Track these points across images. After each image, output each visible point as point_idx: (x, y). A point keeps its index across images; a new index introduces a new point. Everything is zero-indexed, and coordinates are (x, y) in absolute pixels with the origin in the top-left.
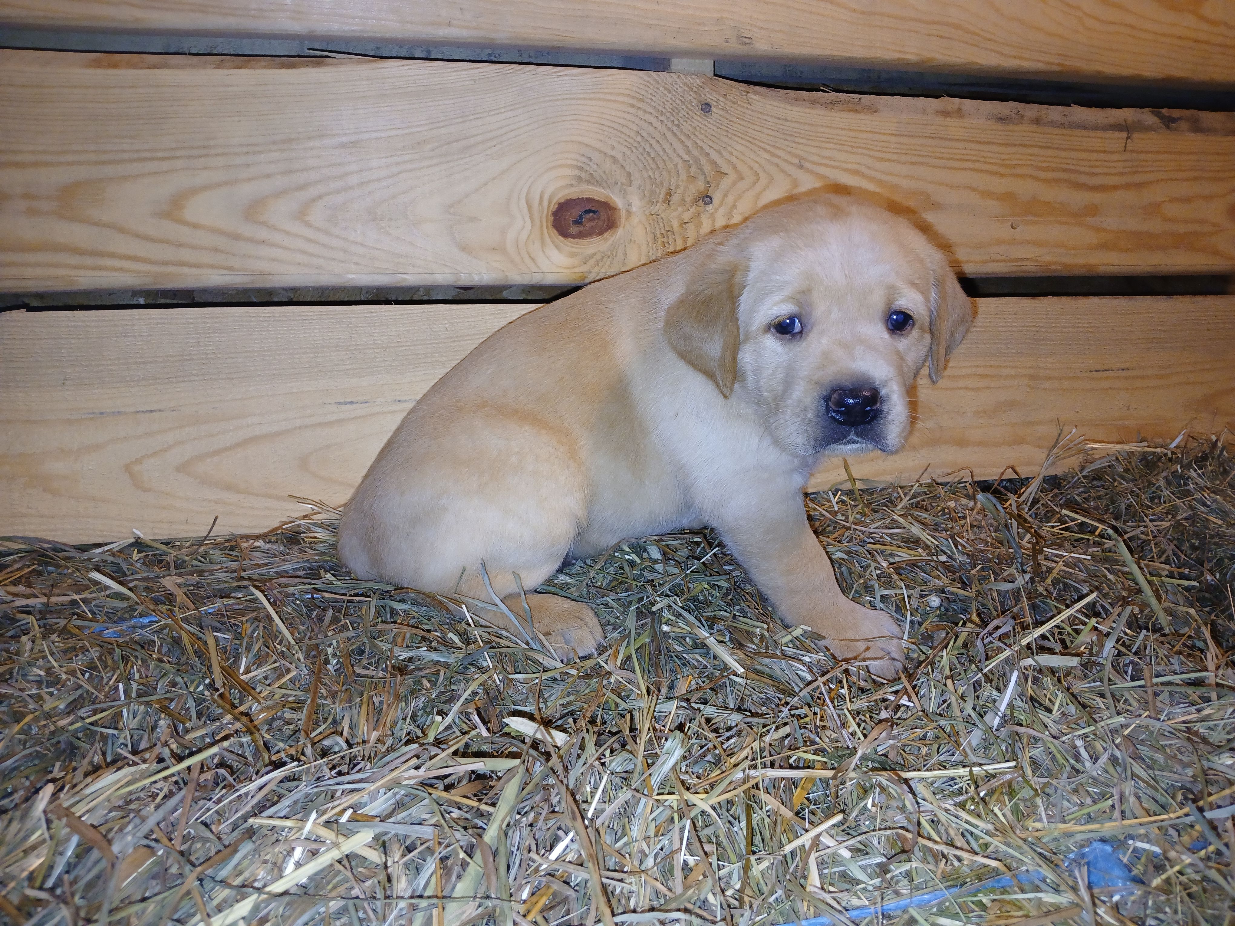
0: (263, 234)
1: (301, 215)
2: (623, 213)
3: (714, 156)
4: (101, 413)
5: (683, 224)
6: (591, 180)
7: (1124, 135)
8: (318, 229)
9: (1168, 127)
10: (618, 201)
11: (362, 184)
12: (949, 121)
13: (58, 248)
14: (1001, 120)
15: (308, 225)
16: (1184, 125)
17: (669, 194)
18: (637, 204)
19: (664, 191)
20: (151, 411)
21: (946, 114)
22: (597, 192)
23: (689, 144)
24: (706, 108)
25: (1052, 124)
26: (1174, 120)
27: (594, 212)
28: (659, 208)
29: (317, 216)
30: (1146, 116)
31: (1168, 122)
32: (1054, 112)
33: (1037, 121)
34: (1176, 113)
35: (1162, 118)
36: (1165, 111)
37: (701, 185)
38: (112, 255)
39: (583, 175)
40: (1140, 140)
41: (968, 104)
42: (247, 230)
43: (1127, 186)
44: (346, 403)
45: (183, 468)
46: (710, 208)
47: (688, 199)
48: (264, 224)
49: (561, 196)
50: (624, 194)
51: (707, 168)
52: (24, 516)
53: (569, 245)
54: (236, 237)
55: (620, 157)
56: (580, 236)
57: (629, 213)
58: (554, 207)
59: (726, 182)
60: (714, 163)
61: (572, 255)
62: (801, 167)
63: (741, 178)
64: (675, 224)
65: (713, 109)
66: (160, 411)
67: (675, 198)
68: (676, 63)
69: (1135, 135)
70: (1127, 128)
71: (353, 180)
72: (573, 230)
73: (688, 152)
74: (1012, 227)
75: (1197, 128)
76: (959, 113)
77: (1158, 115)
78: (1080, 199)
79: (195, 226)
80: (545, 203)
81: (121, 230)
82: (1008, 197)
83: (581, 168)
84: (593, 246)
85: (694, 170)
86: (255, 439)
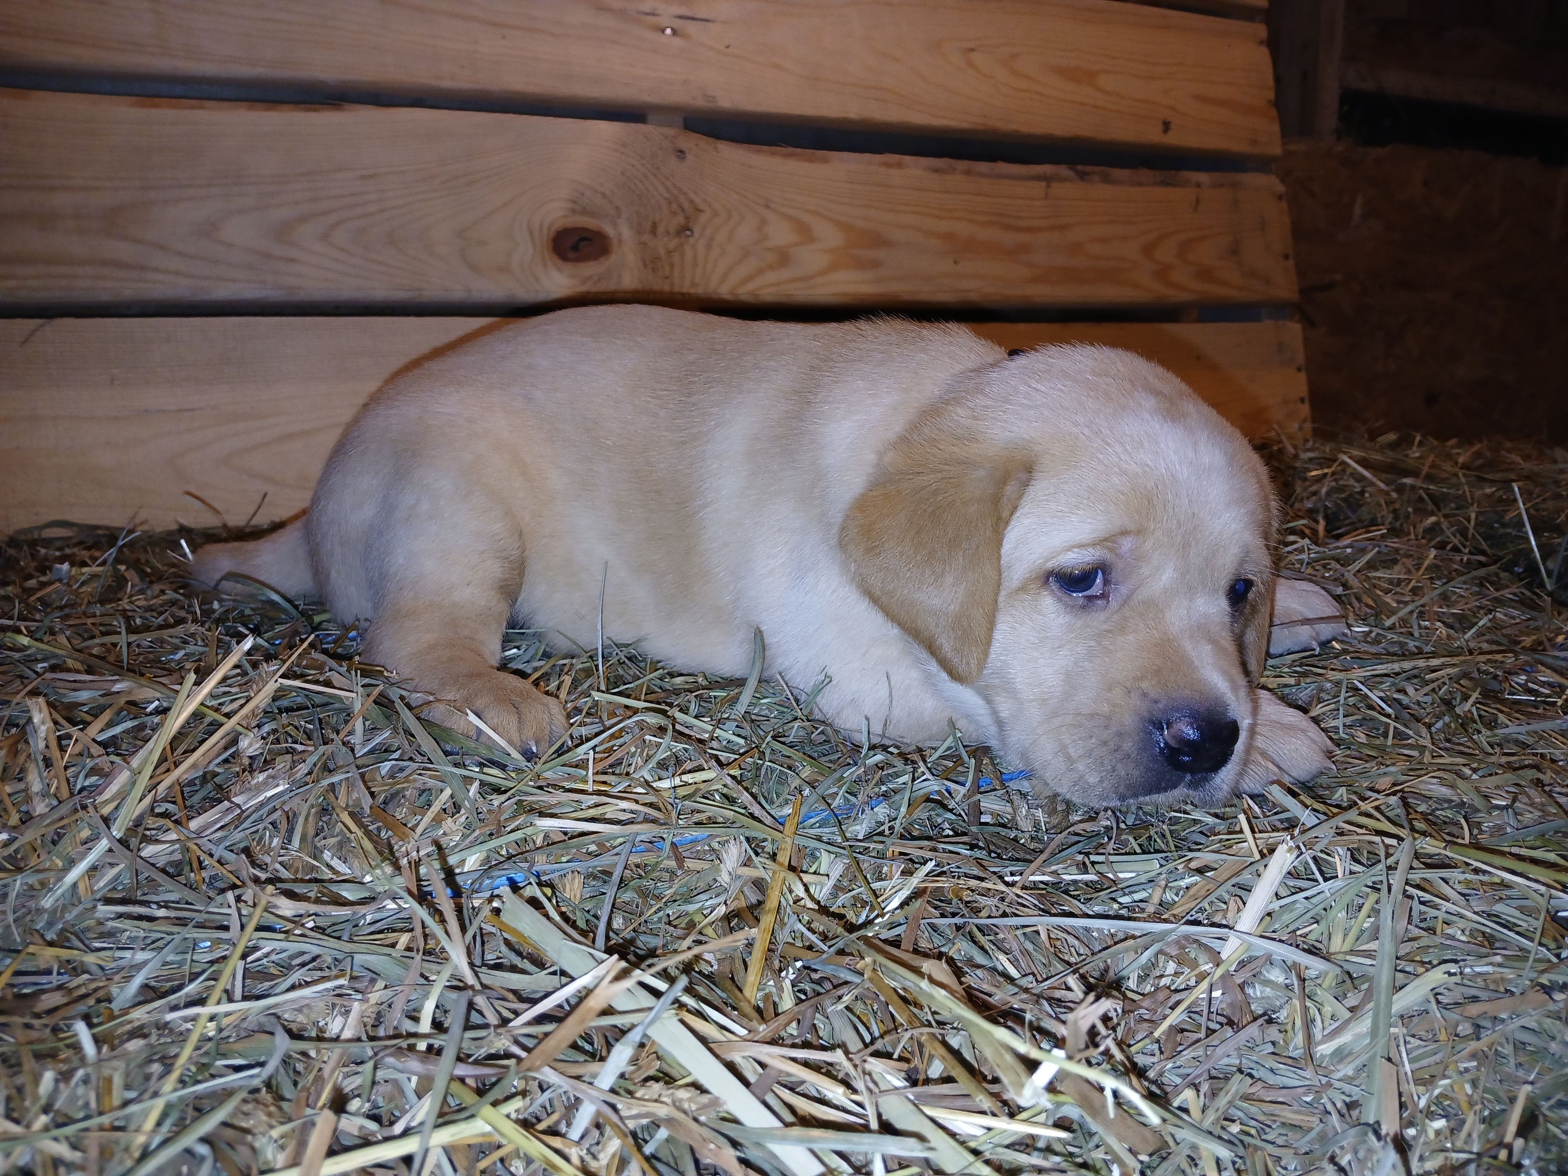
1: (326, 237)
2: (615, 242)
3: (692, 195)
4: (147, 411)
5: (669, 252)
6: (584, 212)
7: (1044, 184)
8: (342, 249)
9: (1082, 179)
10: (610, 231)
11: (382, 211)
12: (892, 171)
13: (105, 263)
14: (937, 171)
15: (332, 245)
16: (1096, 178)
17: (654, 226)
18: (626, 233)
19: (649, 223)
20: (191, 410)
21: (888, 165)
22: (590, 223)
23: (669, 184)
24: (681, 154)
25: (981, 175)
26: (1087, 174)
27: (589, 240)
28: (646, 237)
29: (341, 237)
30: (1064, 170)
31: (1082, 176)
32: (983, 167)
33: (968, 173)
34: (1089, 169)
35: (1077, 172)
36: (1079, 167)
37: (680, 220)
38: (156, 270)
39: (577, 208)
40: (1058, 189)
41: (907, 159)
42: (279, 250)
43: (1051, 228)
45: (224, 461)
46: (691, 240)
47: (672, 231)
48: (292, 244)
49: (560, 224)
50: (615, 225)
51: (686, 205)
53: (568, 268)
54: (269, 256)
55: (608, 193)
56: (580, 259)
57: (620, 242)
58: (552, 234)
59: (703, 218)
60: (692, 202)
61: (574, 276)
62: (768, 207)
63: (716, 214)
64: (662, 252)
65: (688, 156)
66: (201, 409)
67: (661, 230)
68: (650, 117)
69: (1054, 185)
70: (1047, 179)
71: (372, 208)
72: (571, 255)
73: (668, 191)
74: (955, 262)
75: (1107, 180)
76: (900, 165)
77: (1074, 170)
78: (1012, 238)
79: (231, 245)
80: (545, 231)
81: (162, 248)
82: (948, 237)
83: (575, 202)
84: (591, 269)
85: (674, 206)
86: (289, 436)
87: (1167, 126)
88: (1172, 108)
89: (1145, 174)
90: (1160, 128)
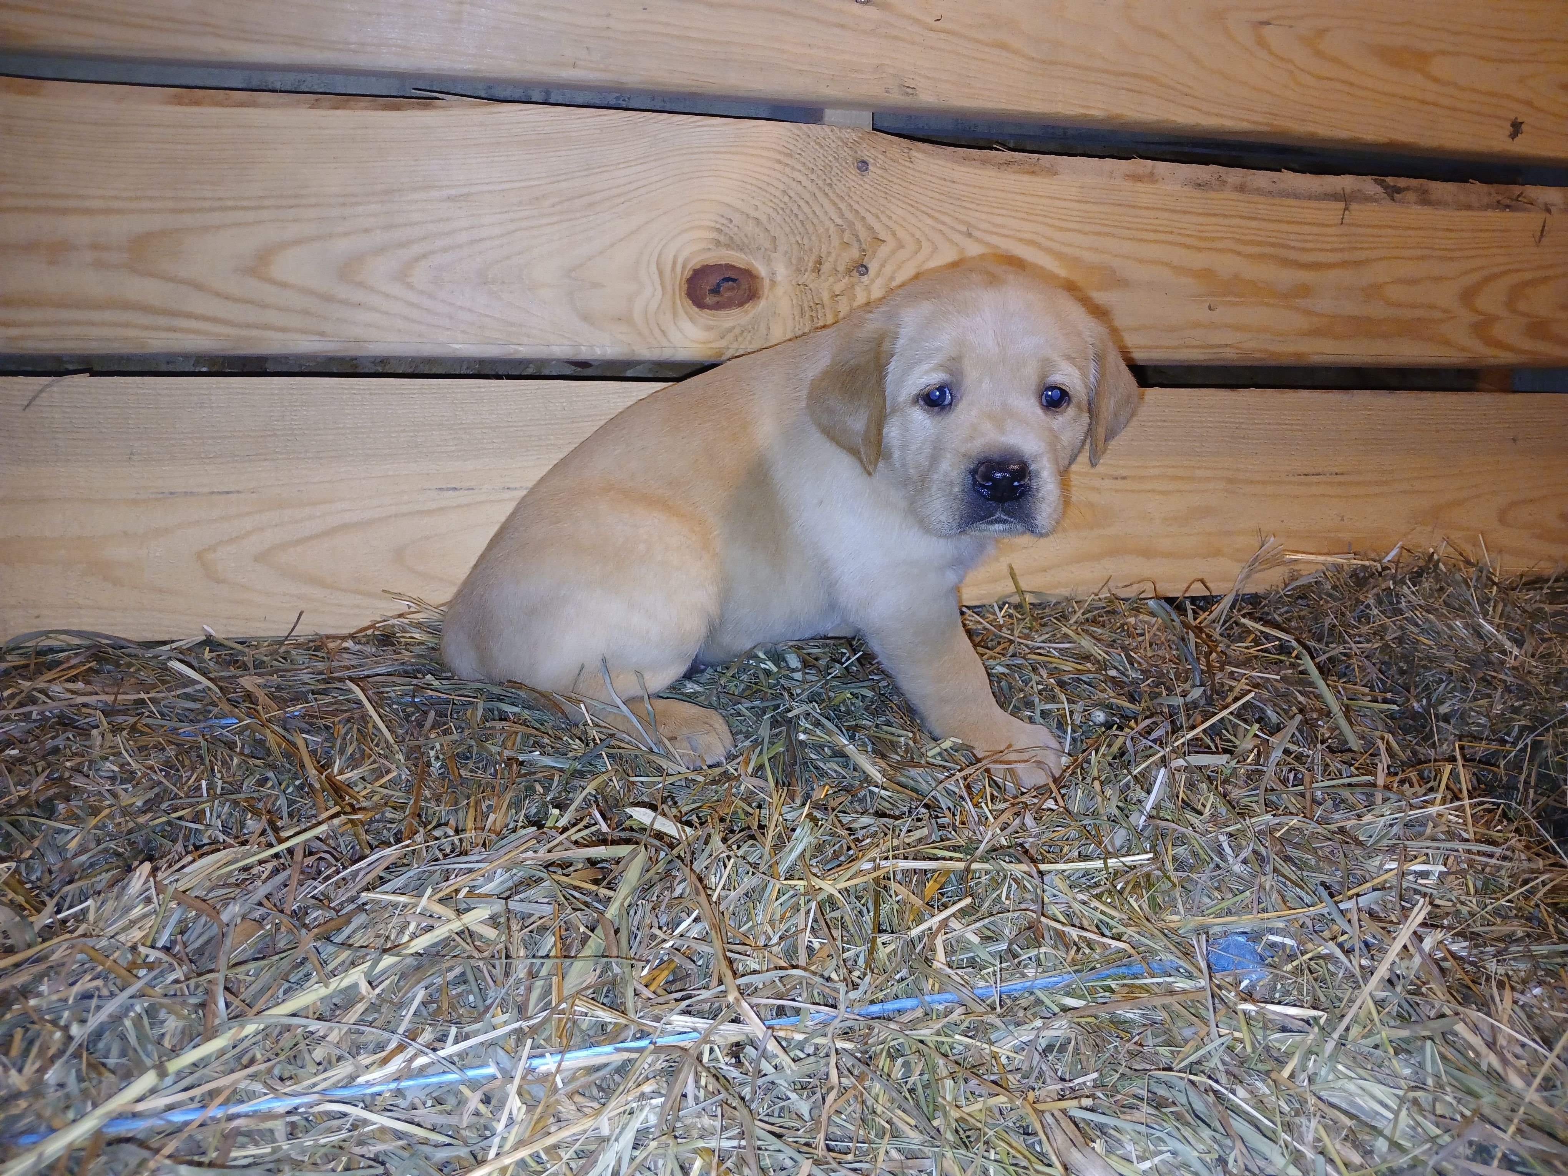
0: (358, 295)
1: (402, 276)
2: (767, 283)
3: (871, 220)
4: (171, 493)
5: (834, 296)
6: (731, 244)
7: (1342, 205)
8: (422, 292)
9: (1393, 199)
10: (762, 270)
11: (472, 242)
12: (1140, 186)
13: (126, 306)
14: (1200, 186)
15: (410, 286)
16: (1411, 196)
17: (819, 262)
18: (782, 272)
19: (813, 258)
20: (228, 493)
21: (1136, 178)
22: (737, 258)
23: (842, 206)
24: (863, 165)
25: (1259, 191)
26: (1399, 190)
27: (734, 280)
28: (808, 277)
29: (420, 276)
30: (1368, 185)
31: (1393, 192)
32: (1262, 179)
33: (1241, 188)
34: (1402, 182)
35: (1386, 187)
36: (1390, 180)
37: (855, 253)
38: (189, 316)
39: (722, 238)
40: (1359, 212)
41: (1162, 167)
42: (342, 291)
43: (1344, 264)
44: (448, 489)
45: (261, 558)
46: (865, 279)
47: (841, 268)
48: (361, 285)
49: (696, 262)
50: (768, 260)
51: (863, 234)
52: (80, 607)
53: (705, 317)
54: (329, 299)
55: (764, 219)
56: (717, 306)
57: (773, 282)
58: (688, 274)
59: (884, 251)
60: (871, 229)
61: (709, 328)
62: (970, 235)
63: (901, 246)
64: (826, 296)
65: (870, 167)
66: (238, 492)
67: (826, 267)
68: (830, 114)
69: (1354, 206)
70: (1345, 198)
71: (464, 237)
72: (710, 300)
73: (842, 215)
74: (1210, 309)
75: (1425, 200)
76: (1151, 177)
77: (1381, 183)
78: (1288, 277)
79: (283, 285)
80: (679, 270)
81: (199, 287)
82: (1206, 275)
83: (719, 231)
84: (732, 318)
85: (847, 236)
86: (345, 527)
87: (1516, 128)
88: (1529, 104)
89: (1477, 190)
90: (1509, 129)
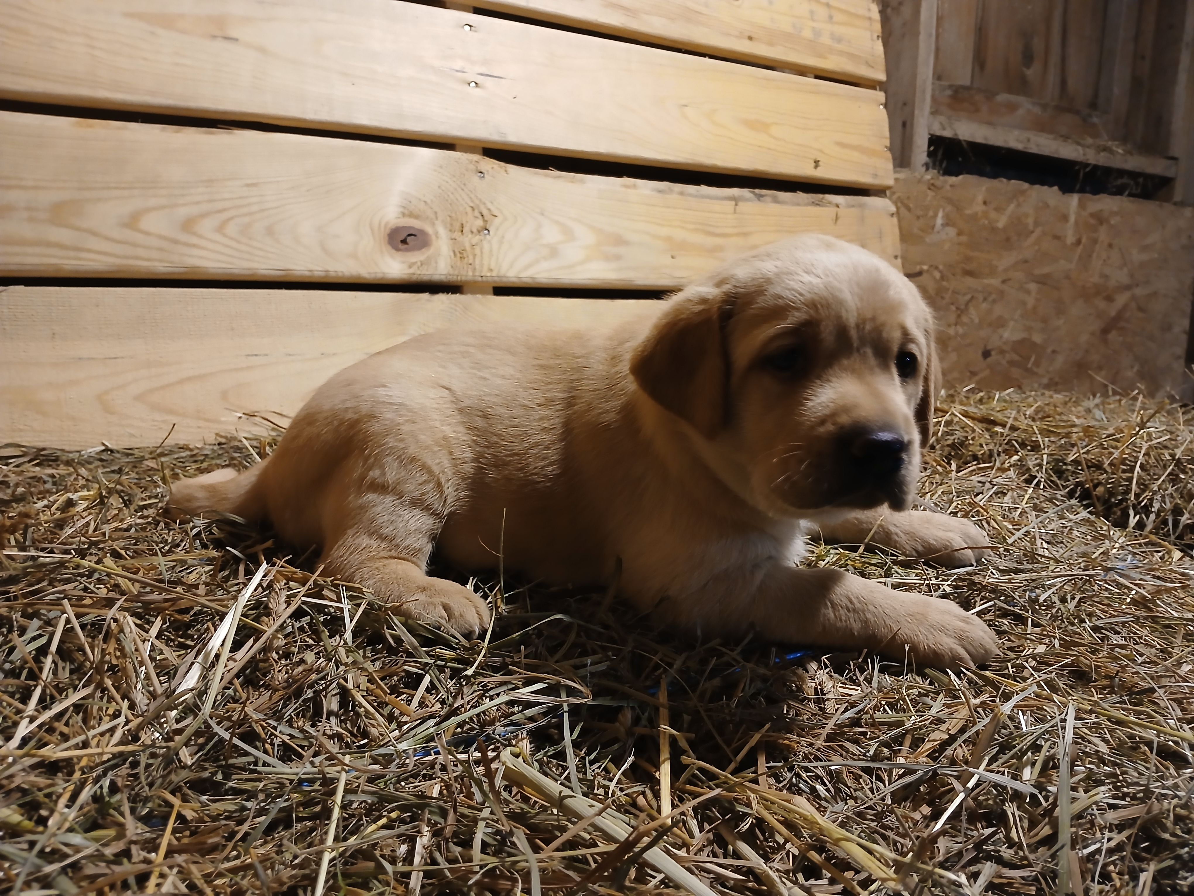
0: (194, 240)
1: (220, 229)
2: (433, 237)
3: (489, 205)
4: (80, 359)
5: (472, 246)
6: (411, 215)
7: (733, 203)
8: (232, 239)
9: (759, 200)
10: (429, 230)
11: (262, 210)
12: (629, 191)
13: (49, 244)
14: (660, 191)
15: (225, 235)
16: (768, 199)
17: (462, 226)
18: (442, 231)
19: (459, 224)
20: (116, 358)
21: (627, 186)
22: (416, 224)
23: (472, 196)
24: (481, 174)
25: (691, 195)
26: (762, 196)
27: (415, 235)
28: (457, 235)
29: (231, 229)
30: (746, 193)
31: (760, 197)
32: (691, 188)
33: (682, 193)
34: (764, 192)
35: (755, 194)
36: (757, 191)
37: (481, 222)
38: (89, 251)
39: (406, 212)
40: (743, 207)
41: (640, 181)
42: (183, 237)
43: (738, 235)
44: (252, 355)
45: (139, 398)
46: (488, 237)
47: (475, 230)
48: (195, 234)
49: (393, 224)
50: (433, 224)
51: (485, 212)
52: (21, 430)
53: (399, 256)
54: (176, 242)
55: (429, 201)
56: (407, 250)
57: (437, 238)
58: (388, 231)
59: (497, 221)
60: (488, 209)
61: (403, 262)
62: (543, 214)
63: (505, 219)
64: (467, 245)
65: (486, 176)
66: (122, 358)
67: (466, 230)
68: (460, 146)
69: (740, 204)
70: (736, 200)
71: (255, 208)
72: (401, 246)
73: (472, 201)
74: (673, 257)
75: (776, 201)
76: (635, 186)
77: (753, 193)
78: (711, 241)
79: (147, 233)
80: (383, 229)
81: (95, 234)
82: (668, 239)
84: (416, 257)
85: (477, 213)
86: (189, 379)
87: (817, 163)
88: (821, 151)
89: (801, 196)
90: (813, 164)
